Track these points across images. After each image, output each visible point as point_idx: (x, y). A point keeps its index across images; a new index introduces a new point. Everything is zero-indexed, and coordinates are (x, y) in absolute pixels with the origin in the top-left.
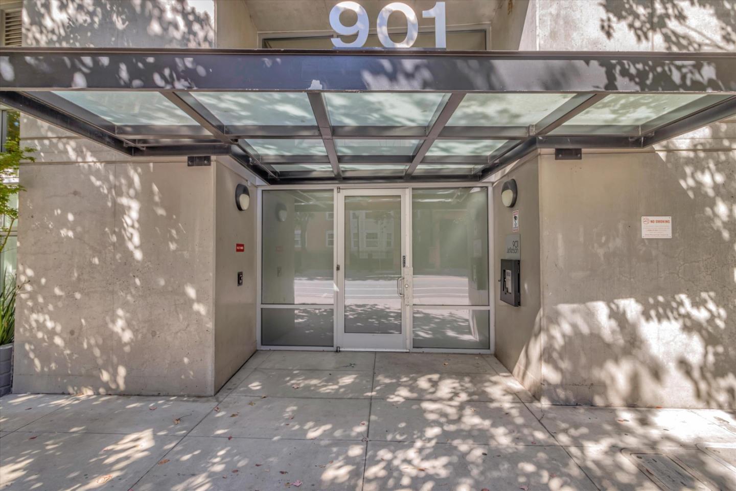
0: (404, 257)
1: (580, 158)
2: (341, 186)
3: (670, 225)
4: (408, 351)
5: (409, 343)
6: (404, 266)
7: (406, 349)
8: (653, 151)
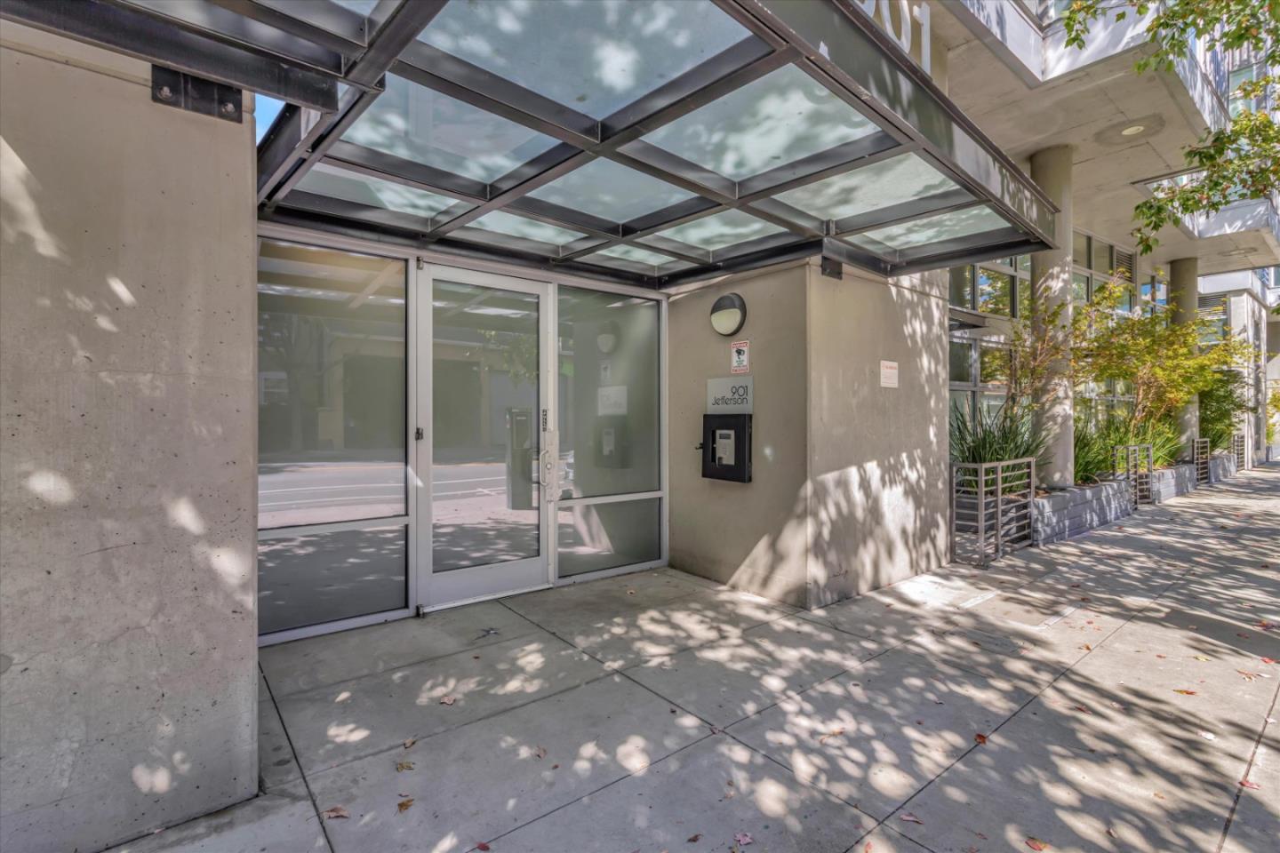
0: (545, 411)
1: (841, 278)
2: (424, 254)
3: (896, 372)
4: (551, 586)
5: (552, 571)
6: (545, 430)
7: (548, 582)
8: (886, 284)
